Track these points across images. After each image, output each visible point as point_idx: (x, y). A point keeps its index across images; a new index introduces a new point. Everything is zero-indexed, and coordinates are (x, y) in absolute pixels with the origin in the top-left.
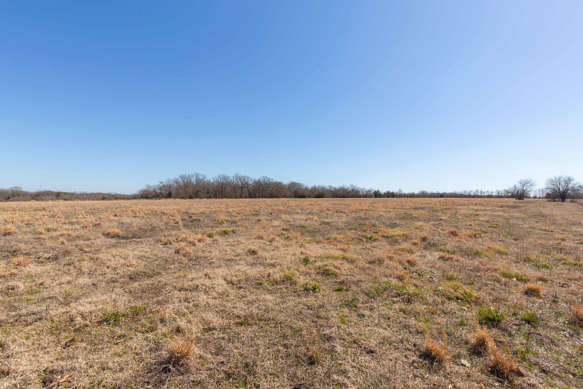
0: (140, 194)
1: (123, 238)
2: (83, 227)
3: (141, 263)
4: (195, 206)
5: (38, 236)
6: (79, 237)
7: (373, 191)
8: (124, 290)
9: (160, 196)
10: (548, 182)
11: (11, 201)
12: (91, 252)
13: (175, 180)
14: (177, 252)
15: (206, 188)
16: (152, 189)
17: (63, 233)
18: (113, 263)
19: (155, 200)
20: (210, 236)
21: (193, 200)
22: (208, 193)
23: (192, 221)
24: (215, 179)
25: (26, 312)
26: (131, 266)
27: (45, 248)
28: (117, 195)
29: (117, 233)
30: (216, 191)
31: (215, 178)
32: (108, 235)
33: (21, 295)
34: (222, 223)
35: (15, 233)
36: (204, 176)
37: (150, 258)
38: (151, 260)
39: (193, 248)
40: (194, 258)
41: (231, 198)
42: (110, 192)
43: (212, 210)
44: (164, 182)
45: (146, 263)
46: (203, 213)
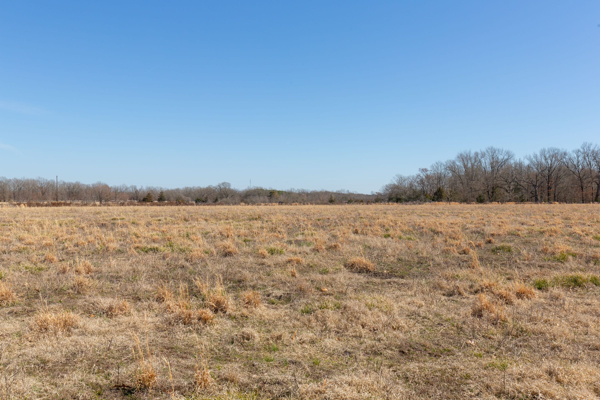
0: (388, 192)
1: (376, 275)
2: (314, 250)
3: (414, 325)
4: (494, 219)
5: (260, 260)
6: (311, 267)
8: (395, 371)
9: (423, 197)
11: (221, 204)
12: (333, 295)
13: (448, 165)
14: (478, 313)
15: (513, 181)
16: (406, 184)
17: (290, 258)
18: (369, 319)
19: (414, 204)
20: (540, 287)
21: (485, 205)
22: (517, 190)
23: (494, 251)
24: (534, 160)
25: (269, 378)
26: (398, 328)
27: (273, 281)
28: (350, 194)
29: (366, 265)
30: (535, 186)
31: (532, 157)
32: (351, 267)
33: (258, 350)
34: (563, 259)
35: (235, 254)
36: (508, 153)
37: (429, 319)
38: (430, 323)
39: (509, 309)
40: (514, 332)
41: (571, 202)
42: (340, 190)
43: (533, 228)
44: (429, 169)
45: (423, 327)
46: (514, 234)
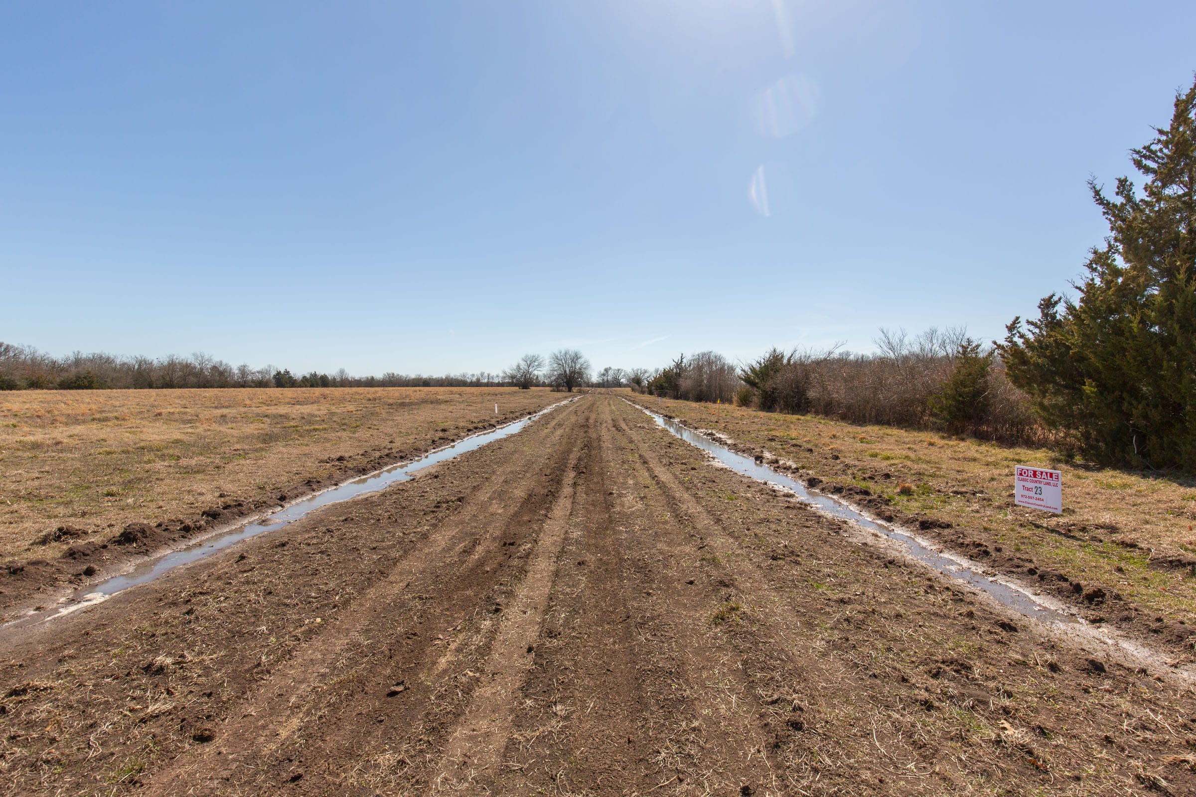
7: (273, 373)
10: (552, 360)
